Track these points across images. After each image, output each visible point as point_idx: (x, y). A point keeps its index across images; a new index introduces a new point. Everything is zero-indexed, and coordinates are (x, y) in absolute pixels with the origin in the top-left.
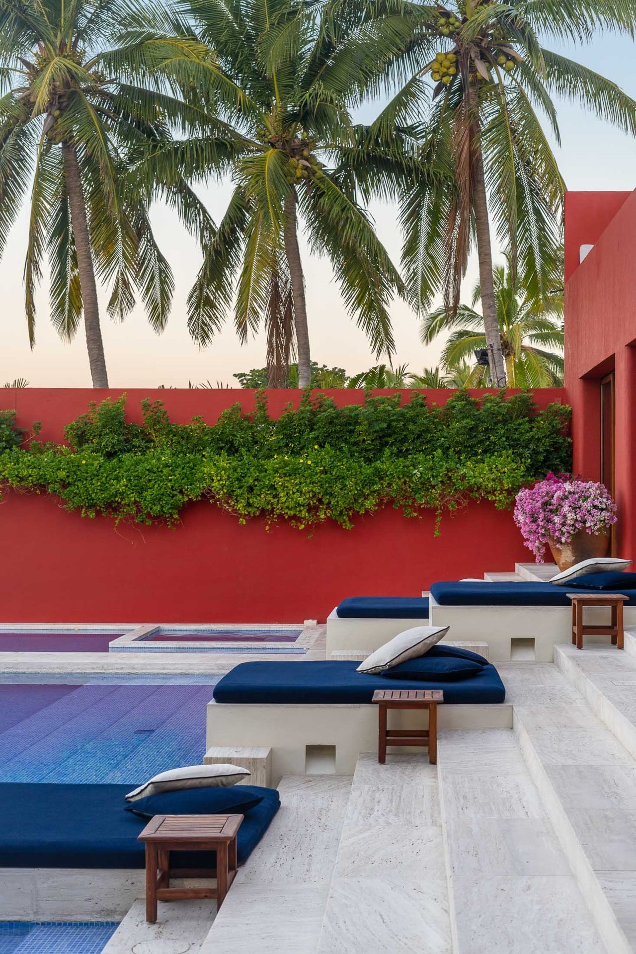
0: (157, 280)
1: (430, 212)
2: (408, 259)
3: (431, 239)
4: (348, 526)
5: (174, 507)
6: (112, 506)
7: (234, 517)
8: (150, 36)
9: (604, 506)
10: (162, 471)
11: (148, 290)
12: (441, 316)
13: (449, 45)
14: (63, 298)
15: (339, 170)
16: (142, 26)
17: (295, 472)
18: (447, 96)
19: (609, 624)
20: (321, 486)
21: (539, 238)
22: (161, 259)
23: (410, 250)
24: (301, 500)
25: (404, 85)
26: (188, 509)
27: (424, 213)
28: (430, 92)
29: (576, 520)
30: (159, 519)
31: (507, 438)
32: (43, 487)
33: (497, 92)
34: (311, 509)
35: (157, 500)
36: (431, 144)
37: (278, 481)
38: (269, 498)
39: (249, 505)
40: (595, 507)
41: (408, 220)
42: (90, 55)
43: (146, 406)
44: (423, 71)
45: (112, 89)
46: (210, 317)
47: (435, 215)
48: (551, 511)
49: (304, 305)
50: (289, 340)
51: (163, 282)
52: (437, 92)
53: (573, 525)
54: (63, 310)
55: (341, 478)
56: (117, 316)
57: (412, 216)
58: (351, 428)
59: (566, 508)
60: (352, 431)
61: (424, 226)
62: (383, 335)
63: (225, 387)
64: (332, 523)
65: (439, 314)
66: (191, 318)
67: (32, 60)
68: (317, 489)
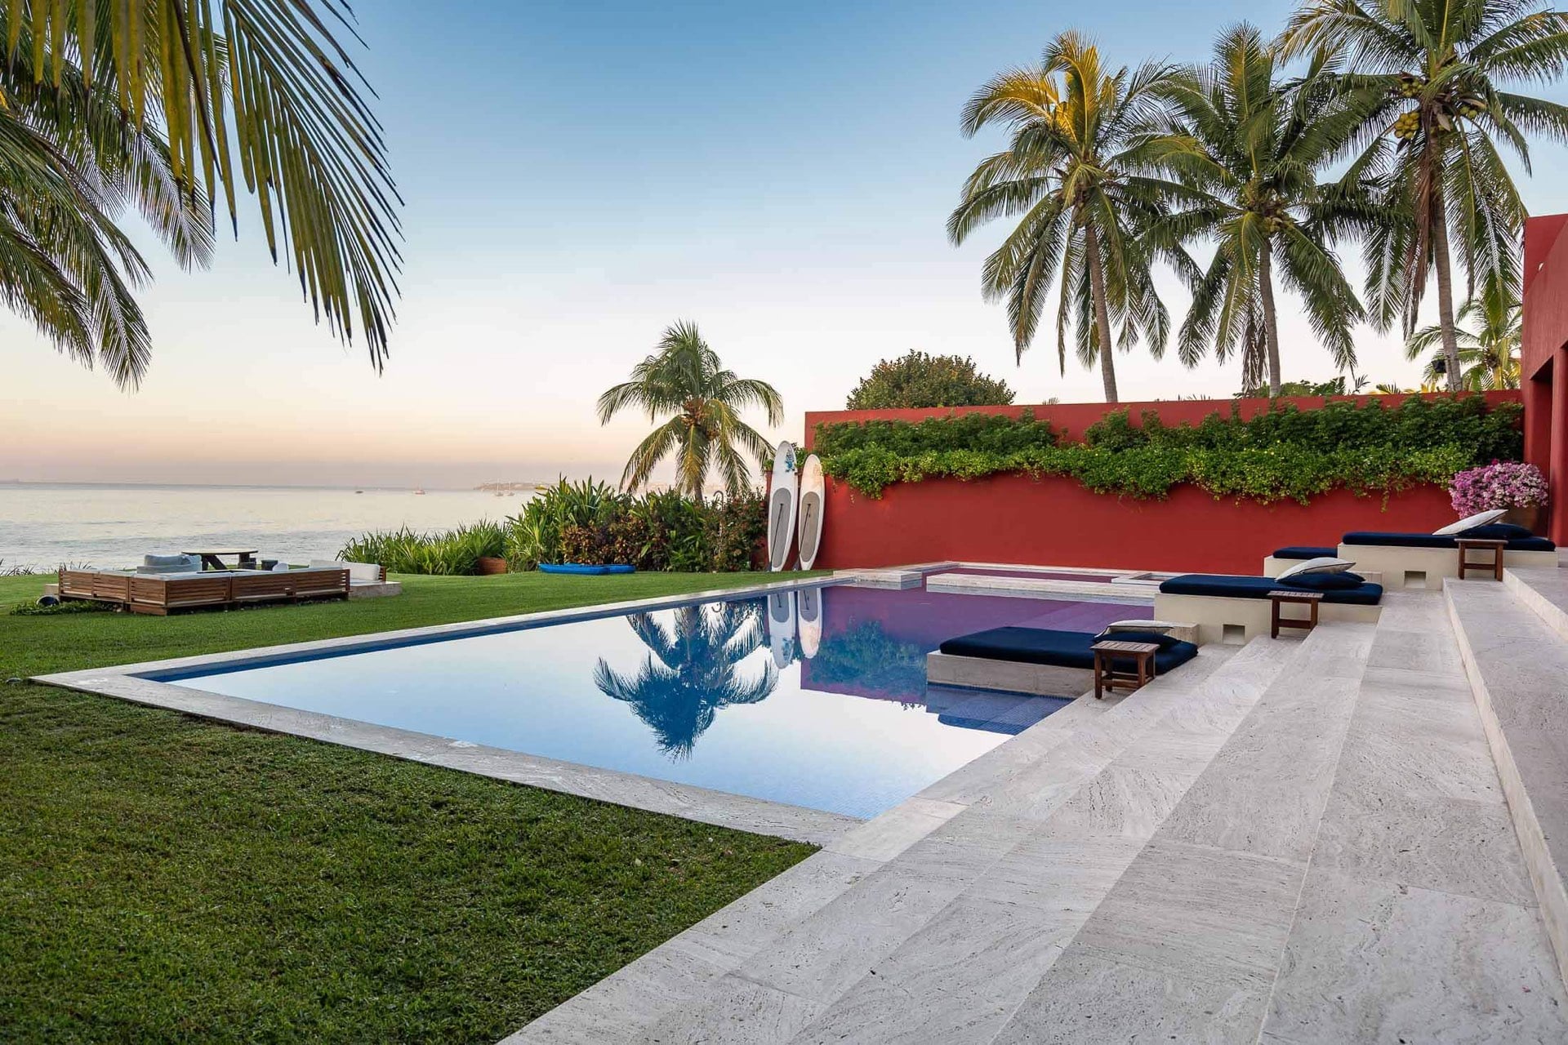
0: (1157, 321)
1: (1392, 248)
2: (1371, 289)
3: (1393, 271)
4: (1305, 502)
5: (1163, 486)
6: (1117, 486)
7: (1210, 494)
8: (1153, 138)
9: (1534, 484)
10: (1154, 461)
11: (1150, 329)
12: (1426, 336)
13: (1414, 105)
14: (1086, 339)
15: (1308, 222)
16: (1146, 131)
17: (1259, 461)
18: (1410, 149)
19: (1494, 563)
20: (1282, 471)
21: (1501, 260)
22: (1160, 305)
23: (1373, 281)
24: (1265, 482)
25: (1371, 144)
26: (1173, 489)
27: (1387, 250)
28: (1394, 147)
29: (1505, 495)
30: (1152, 495)
31: (1457, 433)
32: (1067, 473)
33: (1459, 139)
34: (1274, 489)
35: (1151, 481)
36: (1394, 191)
37: (1246, 467)
38: (1239, 480)
39: (1222, 486)
40: (1525, 485)
41: (1371, 258)
42: (1107, 158)
43: (1144, 415)
44: (1387, 131)
45: (1124, 181)
46: (1197, 347)
47: (1397, 251)
48: (1481, 488)
49: (1276, 332)
50: (1262, 361)
51: (1161, 323)
52: (1400, 147)
53: (1501, 499)
54: (1086, 348)
55: (1299, 465)
56: (1124, 350)
57: (1376, 252)
58: (1311, 426)
59: (1495, 485)
60: (1312, 429)
61: (1387, 261)
62: (1346, 352)
63: (1207, 398)
64: (1291, 500)
65: (1425, 334)
66: (1181, 348)
67: (1063, 168)
68: (1279, 474)
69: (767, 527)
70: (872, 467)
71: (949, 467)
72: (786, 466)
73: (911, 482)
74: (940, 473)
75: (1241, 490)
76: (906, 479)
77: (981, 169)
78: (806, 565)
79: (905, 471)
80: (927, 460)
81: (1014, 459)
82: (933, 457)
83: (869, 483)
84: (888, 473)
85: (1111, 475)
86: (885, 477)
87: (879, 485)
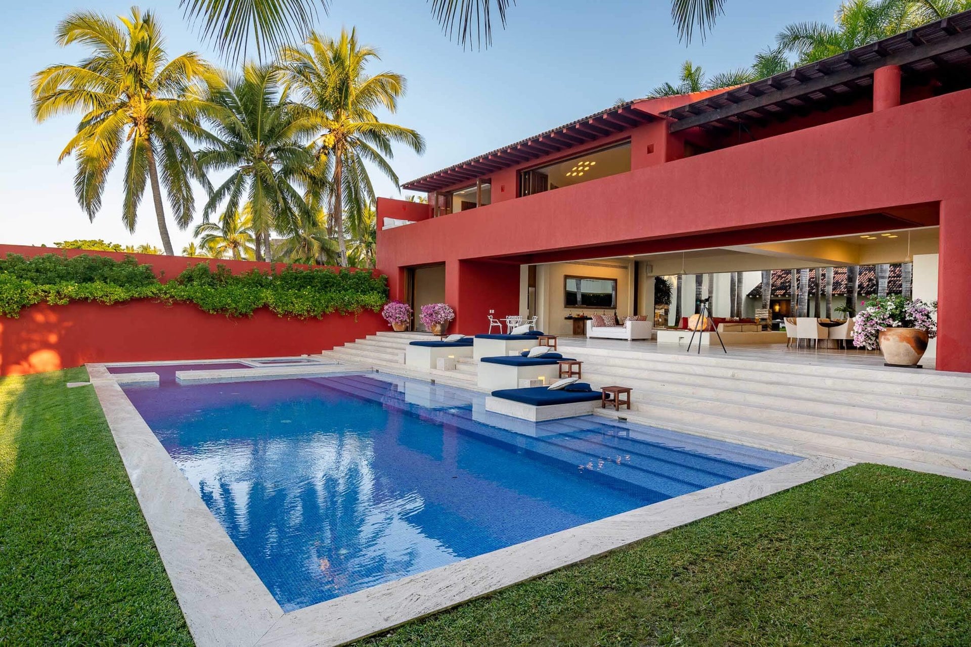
4: (321, 319)
5: (251, 310)
6: (224, 309)
7: (275, 315)
10: (243, 295)
17: (300, 297)
24: (305, 308)
26: (256, 311)
30: (245, 315)
32: (191, 301)
34: (308, 312)
35: (244, 307)
43: (219, 267)
55: (318, 300)
58: (313, 280)
68: (311, 304)
70: (9, 293)
71: (91, 293)
73: (56, 305)
74: (87, 298)
76: (51, 303)
79: (46, 296)
80: (70, 288)
81: (149, 290)
82: (74, 286)
83: (7, 305)
84: (28, 297)
85: (220, 302)
86: (24, 300)
87: (18, 307)
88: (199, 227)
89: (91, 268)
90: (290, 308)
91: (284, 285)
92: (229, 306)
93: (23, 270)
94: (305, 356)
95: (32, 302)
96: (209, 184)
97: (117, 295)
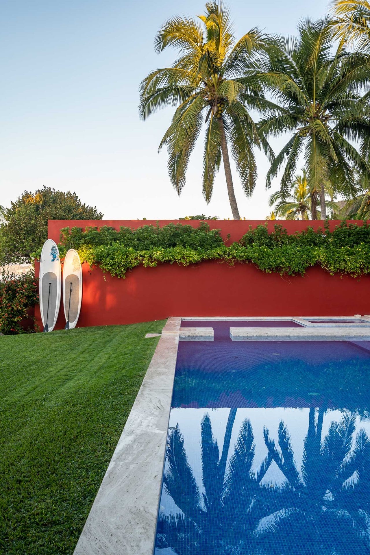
5: (304, 268)
6: (278, 268)
7: (327, 273)
8: (259, 72)
10: (297, 254)
12: (276, 195)
16: (254, 68)
17: (351, 254)
20: (365, 259)
24: (358, 265)
26: (307, 269)
30: (298, 274)
32: (250, 261)
34: (361, 269)
35: (297, 265)
38: (344, 264)
39: (335, 267)
43: (276, 227)
68: (364, 261)
69: (38, 299)
70: (119, 258)
71: (173, 257)
72: (51, 257)
73: (149, 267)
74: (170, 261)
75: (344, 270)
76: (145, 265)
77: (151, 76)
78: (72, 325)
79: (143, 260)
80: (158, 253)
81: (216, 252)
82: (161, 251)
83: (118, 268)
84: (131, 261)
85: (275, 262)
86: (128, 264)
87: (124, 269)
88: (274, 196)
89: (175, 235)
90: (342, 265)
91: (337, 242)
92: (283, 265)
93: (130, 239)
94: (358, 317)
95: (133, 265)
96: (271, 151)
97: (191, 257)
